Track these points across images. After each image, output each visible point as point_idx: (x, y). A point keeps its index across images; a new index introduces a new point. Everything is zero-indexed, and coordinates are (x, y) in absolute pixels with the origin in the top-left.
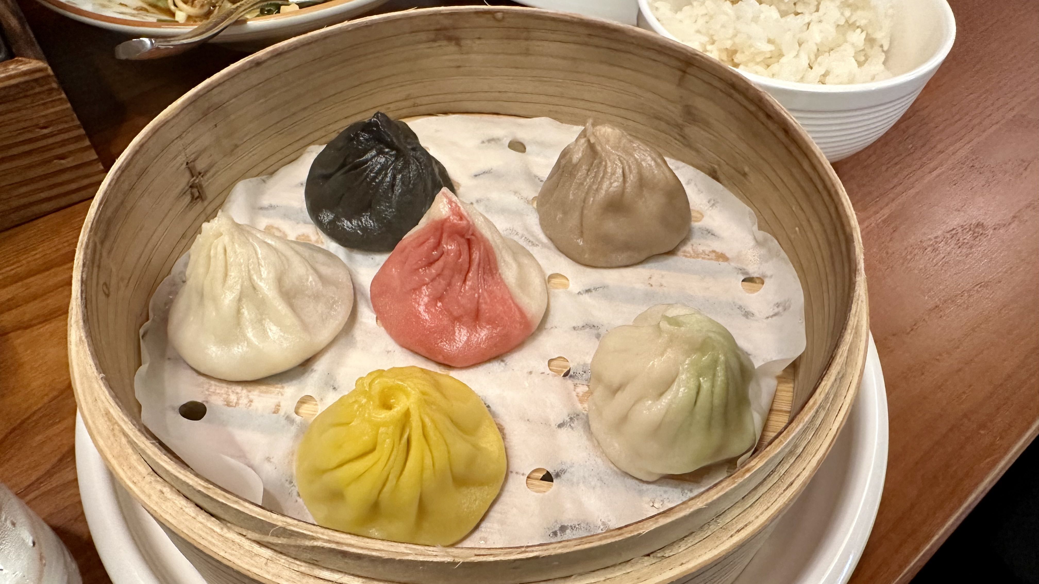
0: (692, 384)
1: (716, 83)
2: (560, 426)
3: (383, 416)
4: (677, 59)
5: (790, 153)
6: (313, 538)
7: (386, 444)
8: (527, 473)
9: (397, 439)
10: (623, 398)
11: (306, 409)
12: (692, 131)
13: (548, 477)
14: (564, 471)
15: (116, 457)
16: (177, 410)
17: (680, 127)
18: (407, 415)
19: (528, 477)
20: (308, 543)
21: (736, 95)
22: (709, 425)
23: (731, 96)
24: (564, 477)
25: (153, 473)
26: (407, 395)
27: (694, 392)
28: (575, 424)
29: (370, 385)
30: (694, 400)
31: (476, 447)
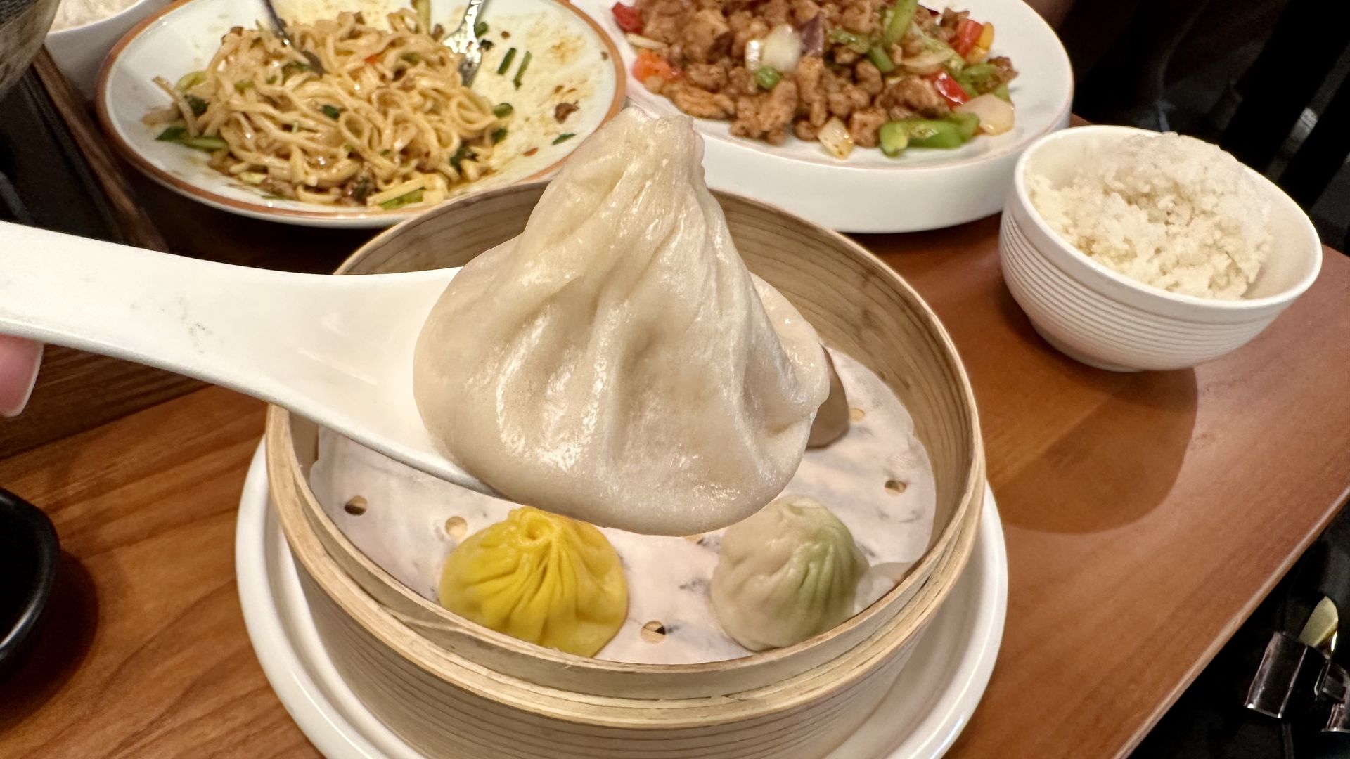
0: (802, 567)
1: (894, 296)
2: (682, 587)
3: (528, 544)
4: (862, 266)
5: (944, 375)
6: (456, 625)
7: (525, 569)
8: (644, 622)
9: (536, 564)
10: (742, 569)
11: (456, 531)
12: (868, 334)
13: (662, 631)
14: (677, 628)
15: (298, 537)
16: (343, 508)
17: (857, 328)
18: (548, 546)
19: (645, 627)
20: (451, 629)
21: (908, 311)
22: (811, 607)
23: (904, 311)
24: (676, 633)
25: (326, 555)
26: (551, 530)
27: (801, 575)
28: (697, 588)
29: (522, 515)
30: (801, 582)
31: (601, 589)
